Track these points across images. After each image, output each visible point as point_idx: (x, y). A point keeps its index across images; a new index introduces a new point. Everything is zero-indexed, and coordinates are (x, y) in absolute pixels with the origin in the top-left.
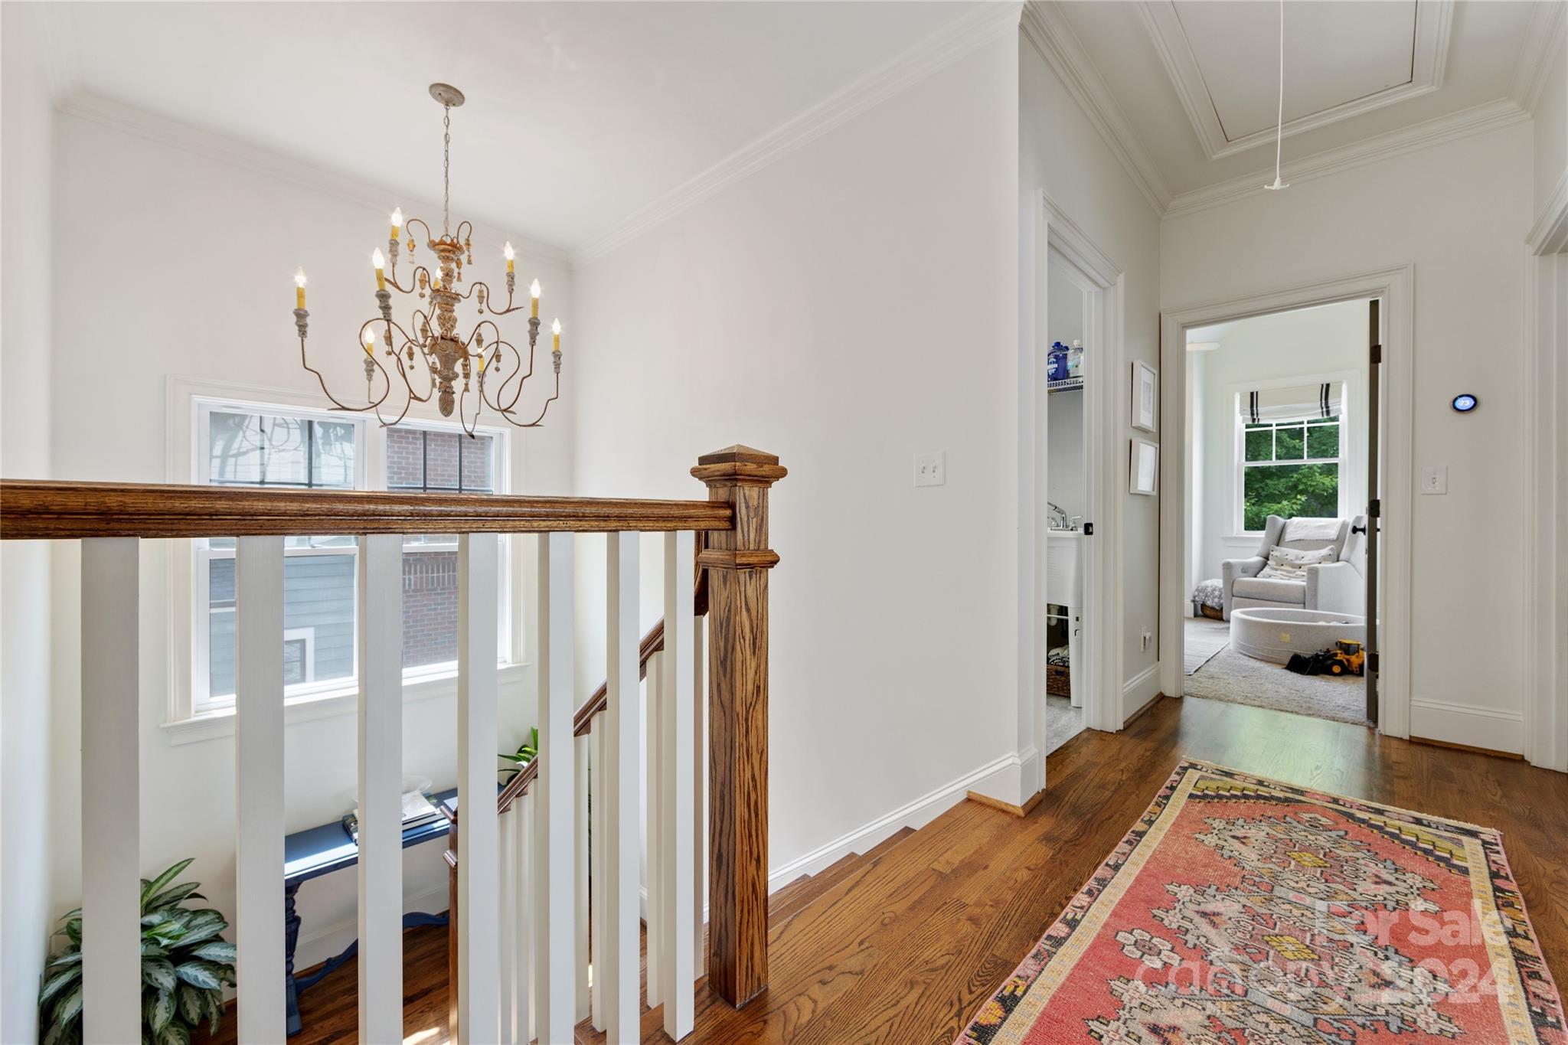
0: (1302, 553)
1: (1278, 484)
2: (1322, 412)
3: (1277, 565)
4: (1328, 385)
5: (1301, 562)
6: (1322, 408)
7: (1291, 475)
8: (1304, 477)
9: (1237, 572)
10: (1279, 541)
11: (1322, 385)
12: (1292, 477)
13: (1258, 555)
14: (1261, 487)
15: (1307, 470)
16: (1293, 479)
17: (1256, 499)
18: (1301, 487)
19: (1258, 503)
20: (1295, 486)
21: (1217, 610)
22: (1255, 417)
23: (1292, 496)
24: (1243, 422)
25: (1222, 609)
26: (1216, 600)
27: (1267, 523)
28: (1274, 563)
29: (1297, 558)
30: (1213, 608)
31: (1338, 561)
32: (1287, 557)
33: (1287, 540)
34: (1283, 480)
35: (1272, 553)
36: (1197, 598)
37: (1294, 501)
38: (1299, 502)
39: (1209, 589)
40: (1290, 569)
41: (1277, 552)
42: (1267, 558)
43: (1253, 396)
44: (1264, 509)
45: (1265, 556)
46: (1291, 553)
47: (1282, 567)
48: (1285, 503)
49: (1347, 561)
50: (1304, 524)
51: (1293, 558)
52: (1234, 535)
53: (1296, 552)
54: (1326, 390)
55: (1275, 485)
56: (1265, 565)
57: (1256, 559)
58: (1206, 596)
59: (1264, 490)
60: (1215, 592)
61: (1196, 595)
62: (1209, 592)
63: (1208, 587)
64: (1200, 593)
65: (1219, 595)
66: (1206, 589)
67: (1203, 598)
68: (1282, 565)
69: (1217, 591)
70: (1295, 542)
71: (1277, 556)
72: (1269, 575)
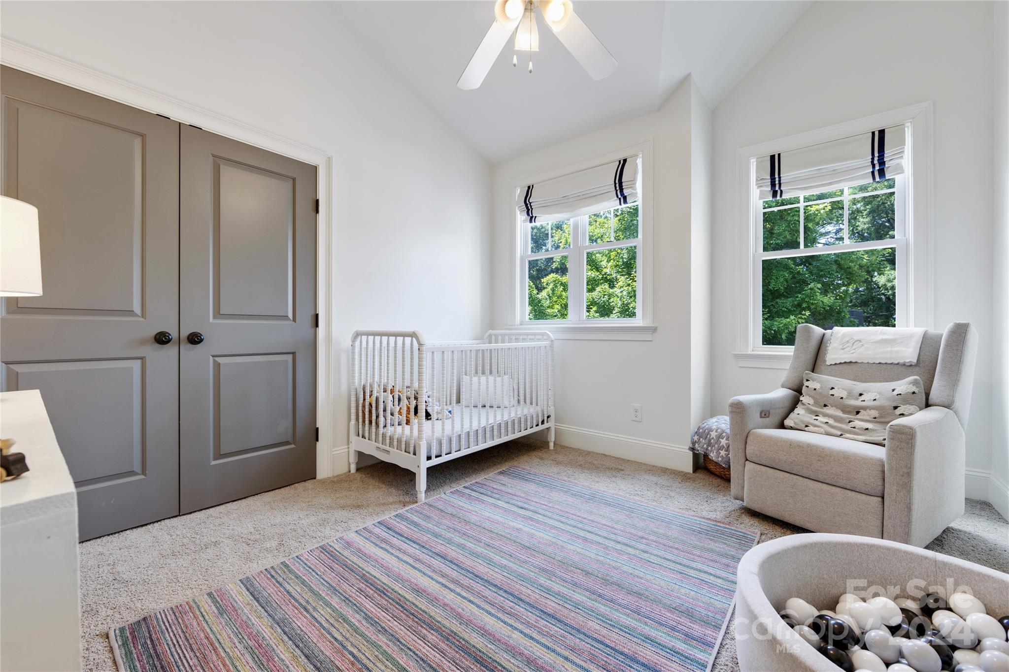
0: (860, 386)
1: (786, 303)
2: (873, 173)
3: (816, 403)
4: (882, 132)
5: (858, 403)
6: (874, 166)
7: (796, 296)
8: (807, 296)
9: (754, 417)
10: (816, 362)
11: (873, 133)
12: (797, 297)
13: (783, 387)
14: (772, 305)
15: (809, 291)
16: (798, 299)
17: (768, 315)
18: (804, 305)
19: (769, 318)
20: (799, 305)
21: (724, 468)
22: (777, 188)
23: (798, 312)
24: (760, 198)
25: (729, 466)
26: (723, 453)
27: (798, 335)
28: (811, 401)
29: (850, 395)
30: (717, 464)
31: (928, 405)
32: (832, 392)
33: (828, 363)
34: (790, 299)
35: (806, 383)
36: (697, 445)
37: (799, 316)
38: (803, 317)
39: (713, 434)
40: (839, 414)
41: (815, 383)
42: (798, 391)
43: (774, 162)
44: (775, 323)
45: (795, 387)
46: (842, 386)
47: (826, 410)
48: (792, 317)
49: (948, 407)
50: (856, 338)
51: (844, 394)
52: (749, 352)
53: (848, 383)
54: (879, 140)
55: (783, 303)
56: (795, 403)
57: (780, 393)
58: (709, 444)
59: (774, 308)
60: (721, 440)
61: (696, 441)
62: (713, 438)
63: (712, 431)
64: (701, 439)
65: (726, 446)
66: (708, 433)
67: (705, 446)
68: (825, 406)
69: (725, 438)
70: (841, 366)
71: (815, 389)
72: (807, 426)
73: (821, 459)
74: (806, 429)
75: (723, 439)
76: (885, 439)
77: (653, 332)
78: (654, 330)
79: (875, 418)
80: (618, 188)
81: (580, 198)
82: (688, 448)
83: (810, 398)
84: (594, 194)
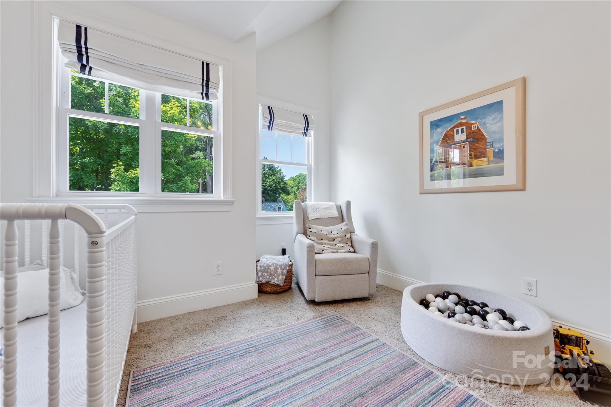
3: (318, 239)
5: (332, 236)
13: (299, 233)
22: (271, 125)
26: (280, 277)
29: (328, 233)
30: (278, 285)
32: (321, 232)
33: (311, 219)
36: (260, 278)
43: (271, 111)
45: (303, 232)
46: (322, 229)
53: (323, 227)
58: (270, 275)
60: (277, 270)
61: (260, 276)
62: (272, 271)
63: (271, 266)
64: (264, 274)
65: (281, 272)
66: (269, 268)
67: (268, 277)
68: (322, 239)
69: (280, 269)
70: (315, 220)
71: (315, 232)
72: (323, 251)
73: (350, 264)
74: (323, 252)
75: (279, 269)
76: (350, 249)
77: (231, 205)
78: (231, 203)
79: (340, 241)
80: (204, 84)
81: (161, 75)
82: (255, 282)
83: (315, 237)
84: (179, 78)
